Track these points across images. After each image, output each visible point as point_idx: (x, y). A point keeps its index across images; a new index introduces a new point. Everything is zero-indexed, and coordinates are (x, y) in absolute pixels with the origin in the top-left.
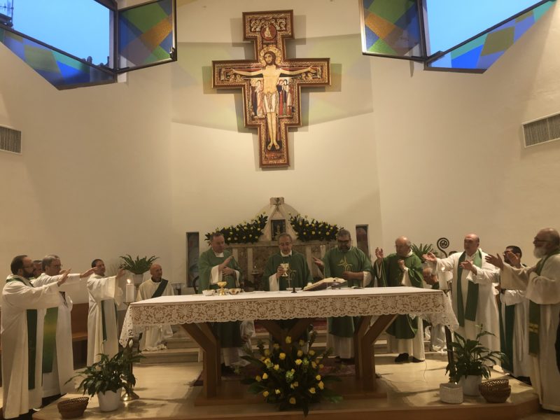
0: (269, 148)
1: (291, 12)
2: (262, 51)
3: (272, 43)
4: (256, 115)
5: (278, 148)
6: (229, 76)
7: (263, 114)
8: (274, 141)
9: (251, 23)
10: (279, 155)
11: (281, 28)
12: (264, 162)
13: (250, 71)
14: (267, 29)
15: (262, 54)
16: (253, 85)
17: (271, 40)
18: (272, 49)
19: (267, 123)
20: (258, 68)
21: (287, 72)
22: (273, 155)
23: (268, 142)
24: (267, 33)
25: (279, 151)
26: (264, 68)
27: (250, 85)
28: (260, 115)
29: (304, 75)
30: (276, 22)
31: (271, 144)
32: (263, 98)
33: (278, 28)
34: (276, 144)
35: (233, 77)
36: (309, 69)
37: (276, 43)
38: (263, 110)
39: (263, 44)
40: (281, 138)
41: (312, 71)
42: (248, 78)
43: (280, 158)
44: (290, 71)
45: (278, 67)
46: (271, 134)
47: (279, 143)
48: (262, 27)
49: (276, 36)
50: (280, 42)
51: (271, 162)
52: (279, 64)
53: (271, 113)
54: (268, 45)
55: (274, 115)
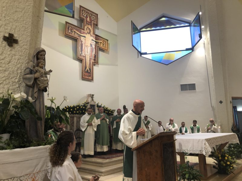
0: (86, 71)
1: (97, 15)
2: (86, 26)
3: (90, 25)
4: (82, 54)
5: (89, 71)
6: (72, 32)
7: (85, 54)
8: (88, 68)
9: (83, 12)
10: (89, 75)
11: (93, 19)
12: (84, 77)
13: (81, 33)
14: (88, 17)
15: (86, 28)
16: (82, 40)
17: (90, 23)
18: (90, 27)
19: (86, 59)
20: (84, 33)
21: (94, 40)
22: (87, 74)
23: (86, 68)
24: (88, 19)
25: (90, 73)
26: (86, 34)
27: (80, 39)
28: (83, 54)
29: (100, 43)
30: (92, 16)
31: (87, 69)
32: (85, 47)
33: (92, 19)
34: (88, 69)
35: (74, 33)
36: (101, 41)
37: (91, 25)
38: (85, 53)
39: (86, 23)
40: (90, 67)
41: (102, 43)
42: (80, 36)
43: (90, 76)
44: (96, 39)
45: (91, 36)
46: (87, 64)
47: (90, 69)
48: (86, 16)
49: (91, 22)
50: (93, 25)
51: (86, 77)
52: (92, 35)
53: (87, 55)
54: (88, 24)
55: (89, 56)
